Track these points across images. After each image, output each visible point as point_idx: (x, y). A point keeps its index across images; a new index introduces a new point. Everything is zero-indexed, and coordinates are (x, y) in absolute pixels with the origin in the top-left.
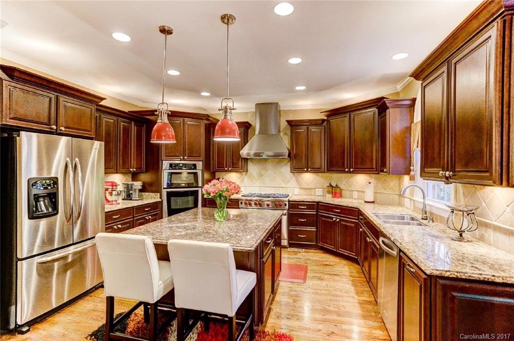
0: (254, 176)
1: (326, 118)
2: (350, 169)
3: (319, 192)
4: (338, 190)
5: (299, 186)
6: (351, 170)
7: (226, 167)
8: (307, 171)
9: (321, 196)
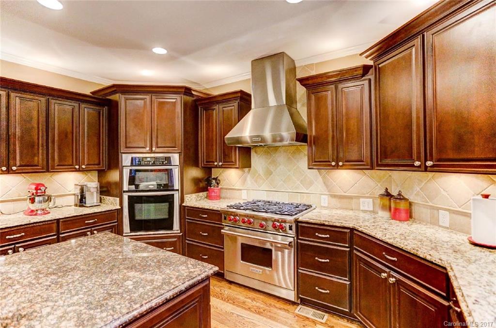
0: (259, 175)
1: (371, 63)
2: (426, 160)
3: (366, 205)
4: (403, 205)
5: (329, 191)
6: (429, 163)
7: (216, 161)
8: (337, 167)
9: (370, 211)
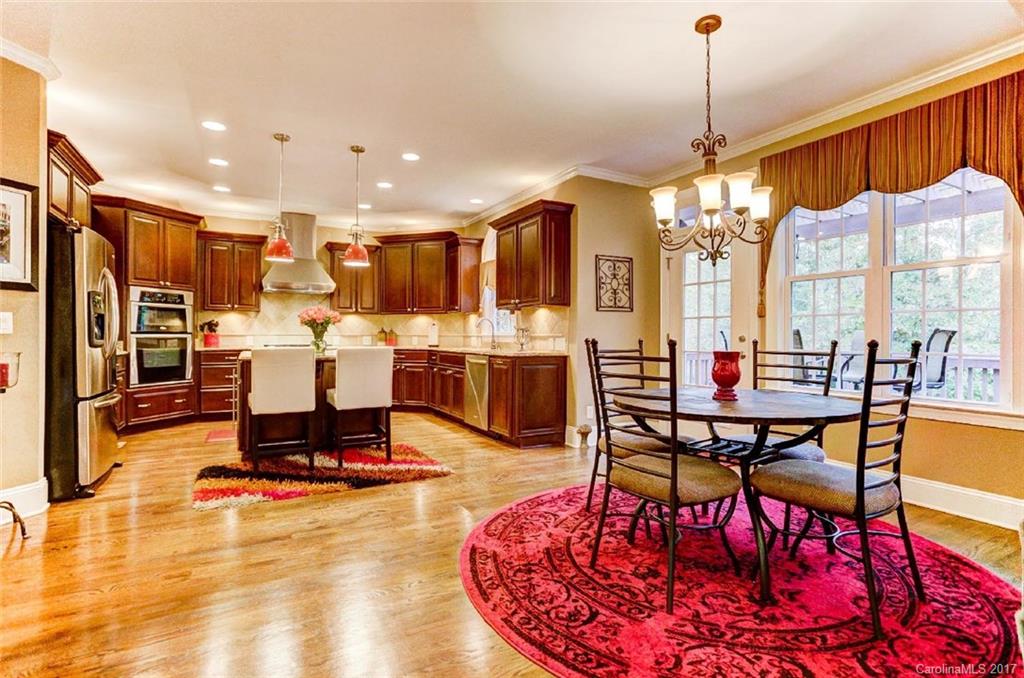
0: (269, 320)
1: (380, 245)
2: (413, 308)
3: (367, 341)
4: (393, 337)
5: (340, 333)
7: (229, 302)
8: (356, 311)
